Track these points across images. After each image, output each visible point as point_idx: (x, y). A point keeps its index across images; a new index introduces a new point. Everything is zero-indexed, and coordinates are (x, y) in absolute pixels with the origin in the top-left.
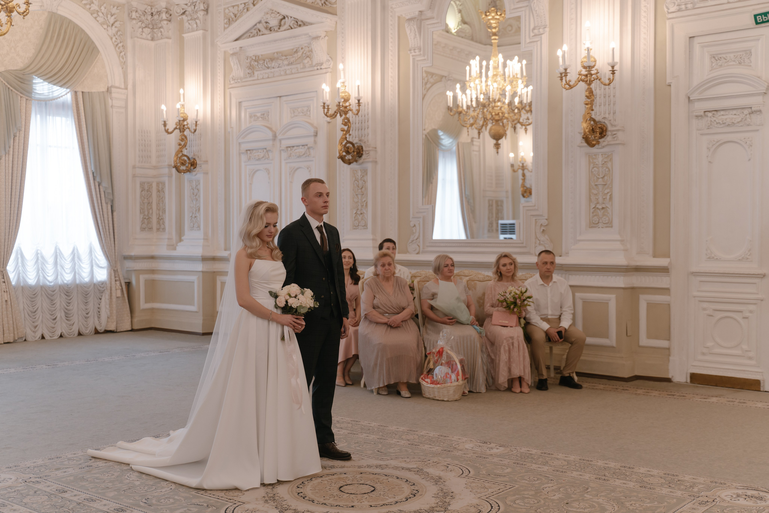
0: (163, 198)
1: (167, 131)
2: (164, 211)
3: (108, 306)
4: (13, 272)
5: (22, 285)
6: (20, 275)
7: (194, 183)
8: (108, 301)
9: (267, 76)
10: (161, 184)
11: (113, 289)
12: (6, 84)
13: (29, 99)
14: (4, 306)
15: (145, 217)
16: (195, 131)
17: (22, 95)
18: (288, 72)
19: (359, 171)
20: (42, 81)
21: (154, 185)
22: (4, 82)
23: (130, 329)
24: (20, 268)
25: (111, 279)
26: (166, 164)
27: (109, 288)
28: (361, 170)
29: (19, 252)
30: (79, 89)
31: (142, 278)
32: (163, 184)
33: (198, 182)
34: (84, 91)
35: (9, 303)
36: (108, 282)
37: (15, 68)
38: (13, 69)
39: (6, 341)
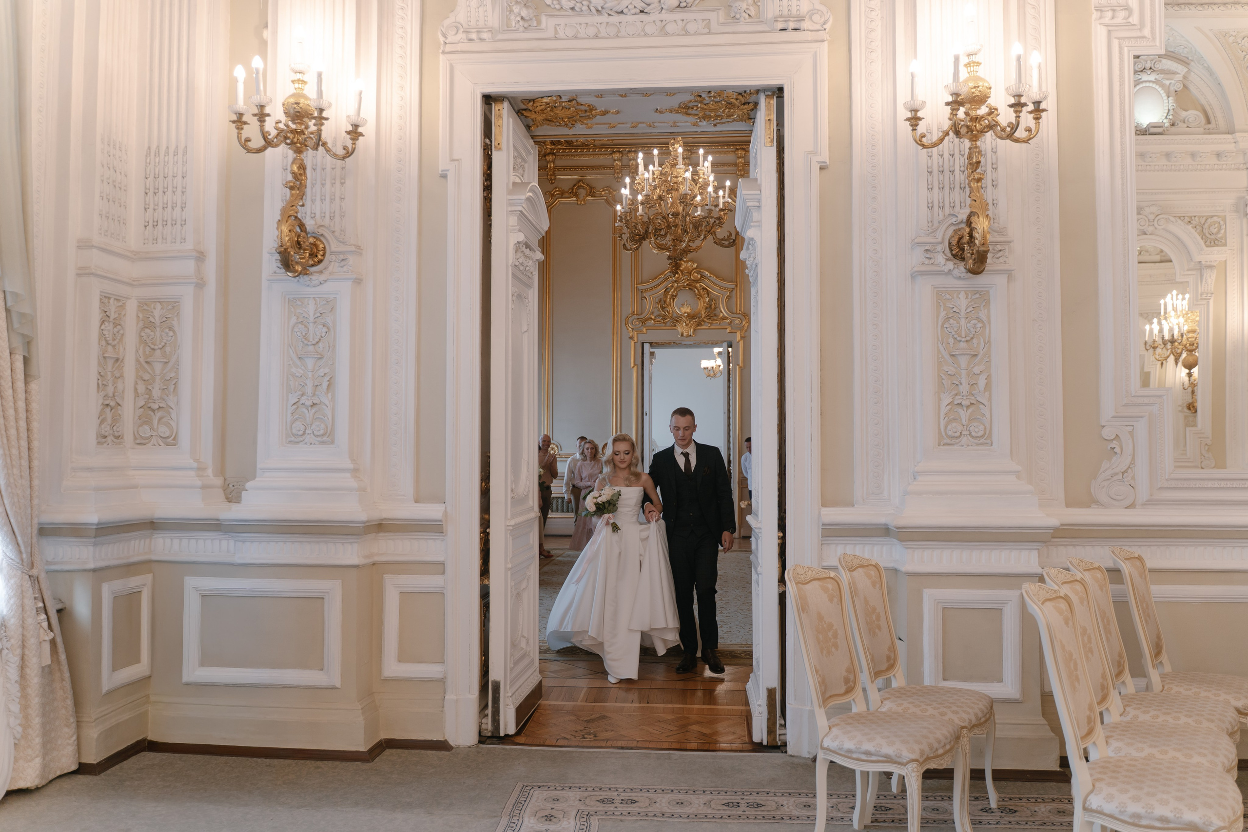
0: (168, 349)
1: (245, 144)
2: (171, 384)
3: (15, 708)
7: (311, 309)
8: (15, 689)
9: (591, 31)
10: (159, 306)
11: (32, 642)
15: (107, 402)
16: (349, 153)
18: (670, 28)
19: (962, 296)
21: (132, 307)
23: (74, 767)
25: (23, 607)
26: (189, 246)
27: (15, 641)
28: (966, 293)
31: (107, 591)
32: (174, 305)
33: (329, 305)
36: (13, 622)
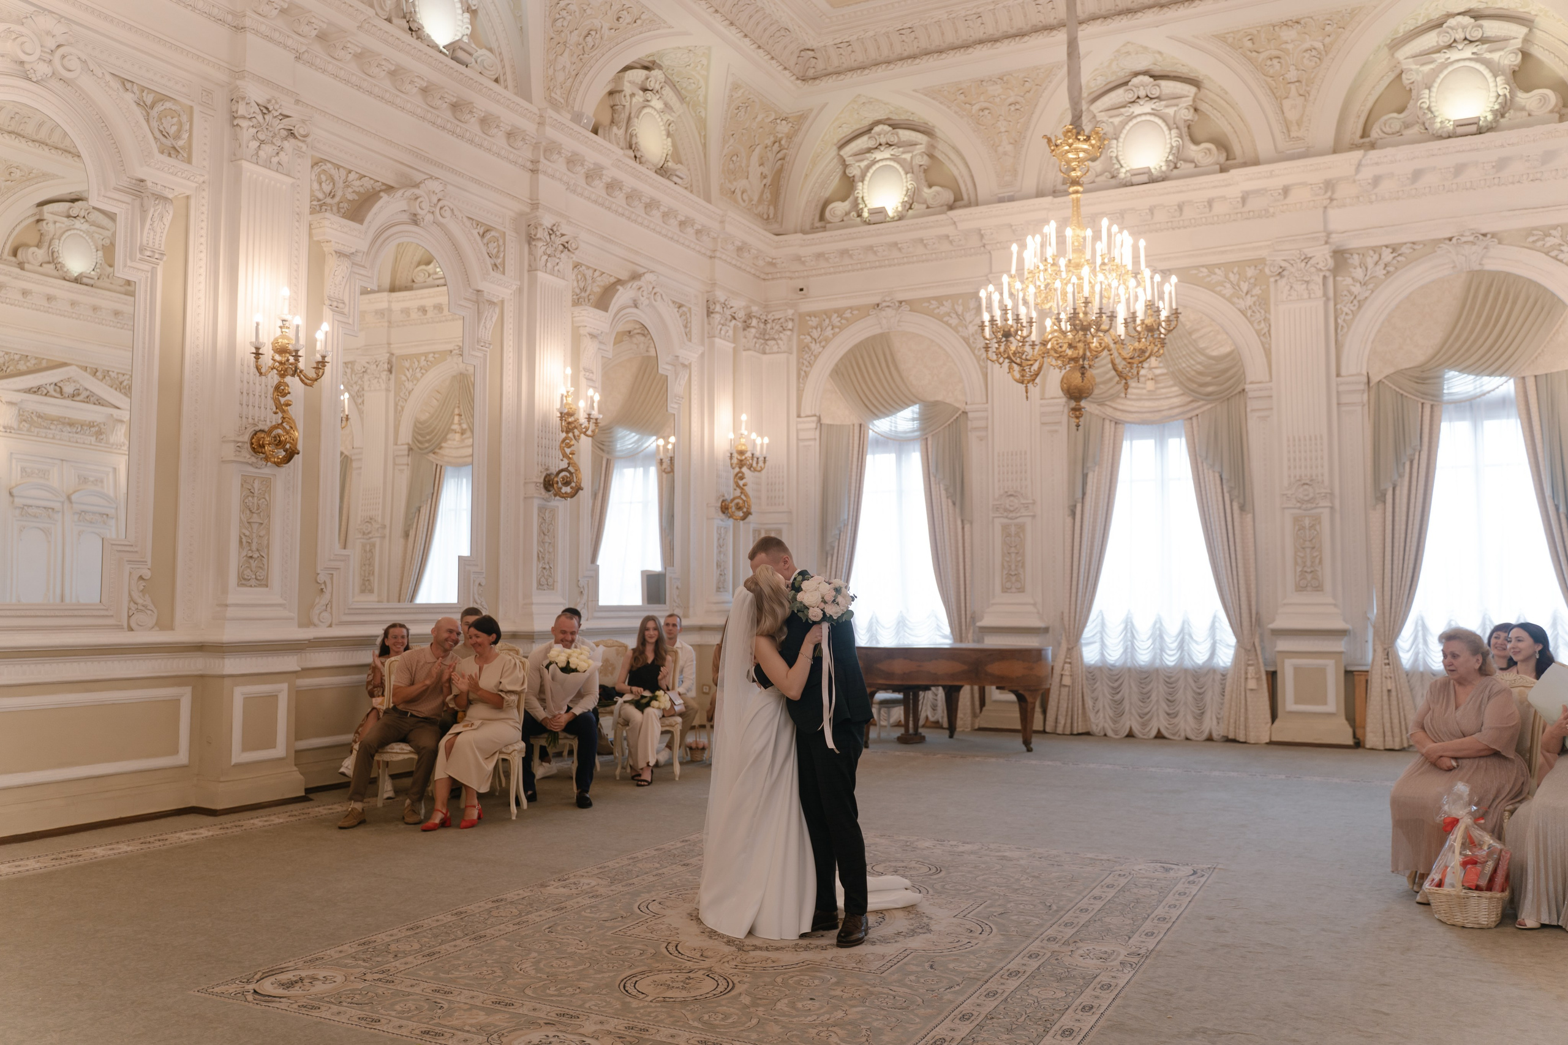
4: (1408, 651)
5: (1421, 669)
6: (1420, 655)
12: (1398, 389)
13: (1436, 403)
14: (1385, 698)
17: (1423, 401)
20: (1457, 373)
22: (1394, 387)
24: (1421, 646)
29: (1420, 622)
30: (1529, 373)
34: (1537, 374)
35: (1394, 693)
37: (1412, 365)
38: (1408, 366)
39: (1387, 747)
